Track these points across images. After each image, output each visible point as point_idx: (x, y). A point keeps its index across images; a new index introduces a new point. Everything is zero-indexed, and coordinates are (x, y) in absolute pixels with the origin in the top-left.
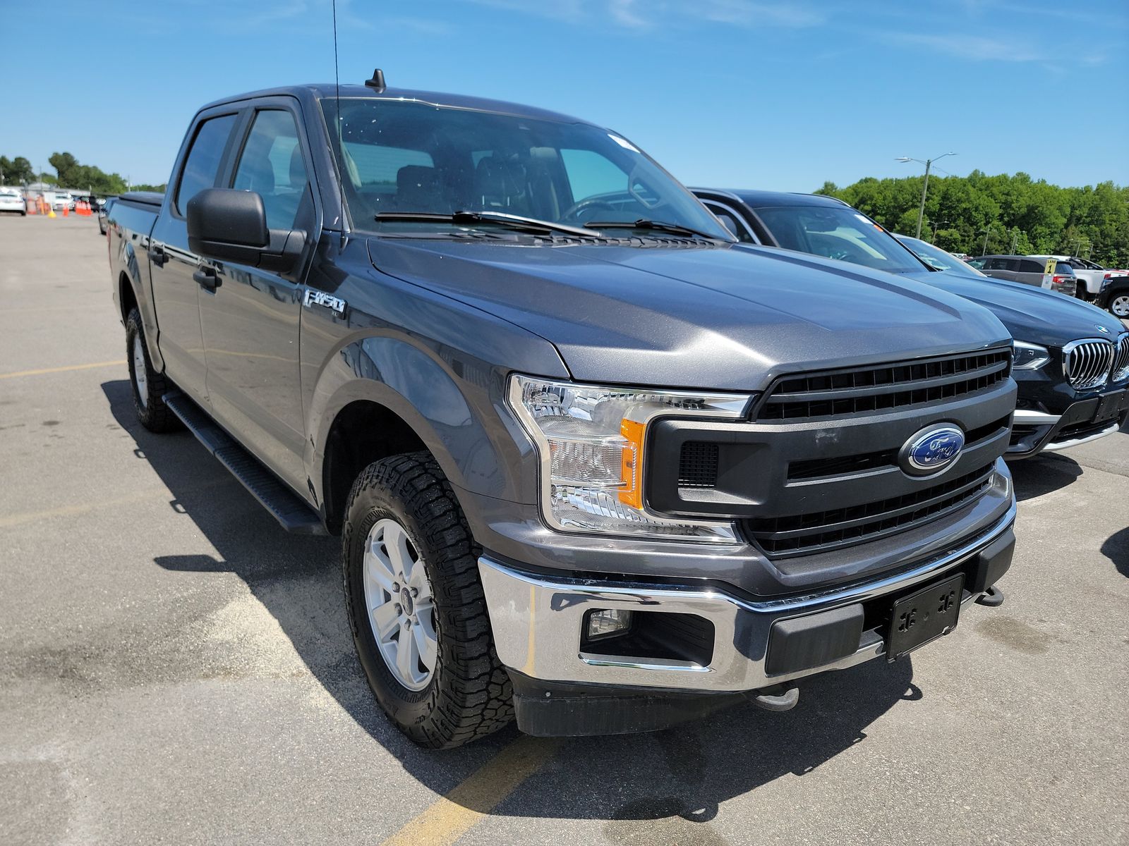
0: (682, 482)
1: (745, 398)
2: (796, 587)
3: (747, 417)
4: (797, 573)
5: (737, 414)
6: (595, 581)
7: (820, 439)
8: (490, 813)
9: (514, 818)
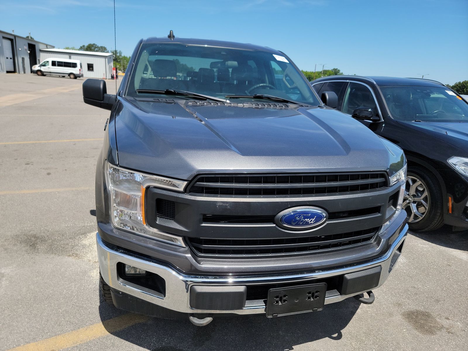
0: (158, 215)
1: (186, 183)
2: (205, 272)
3: (185, 191)
4: (206, 265)
5: (182, 189)
6: (123, 251)
7: (219, 206)
8: (112, 333)
9: (118, 338)
